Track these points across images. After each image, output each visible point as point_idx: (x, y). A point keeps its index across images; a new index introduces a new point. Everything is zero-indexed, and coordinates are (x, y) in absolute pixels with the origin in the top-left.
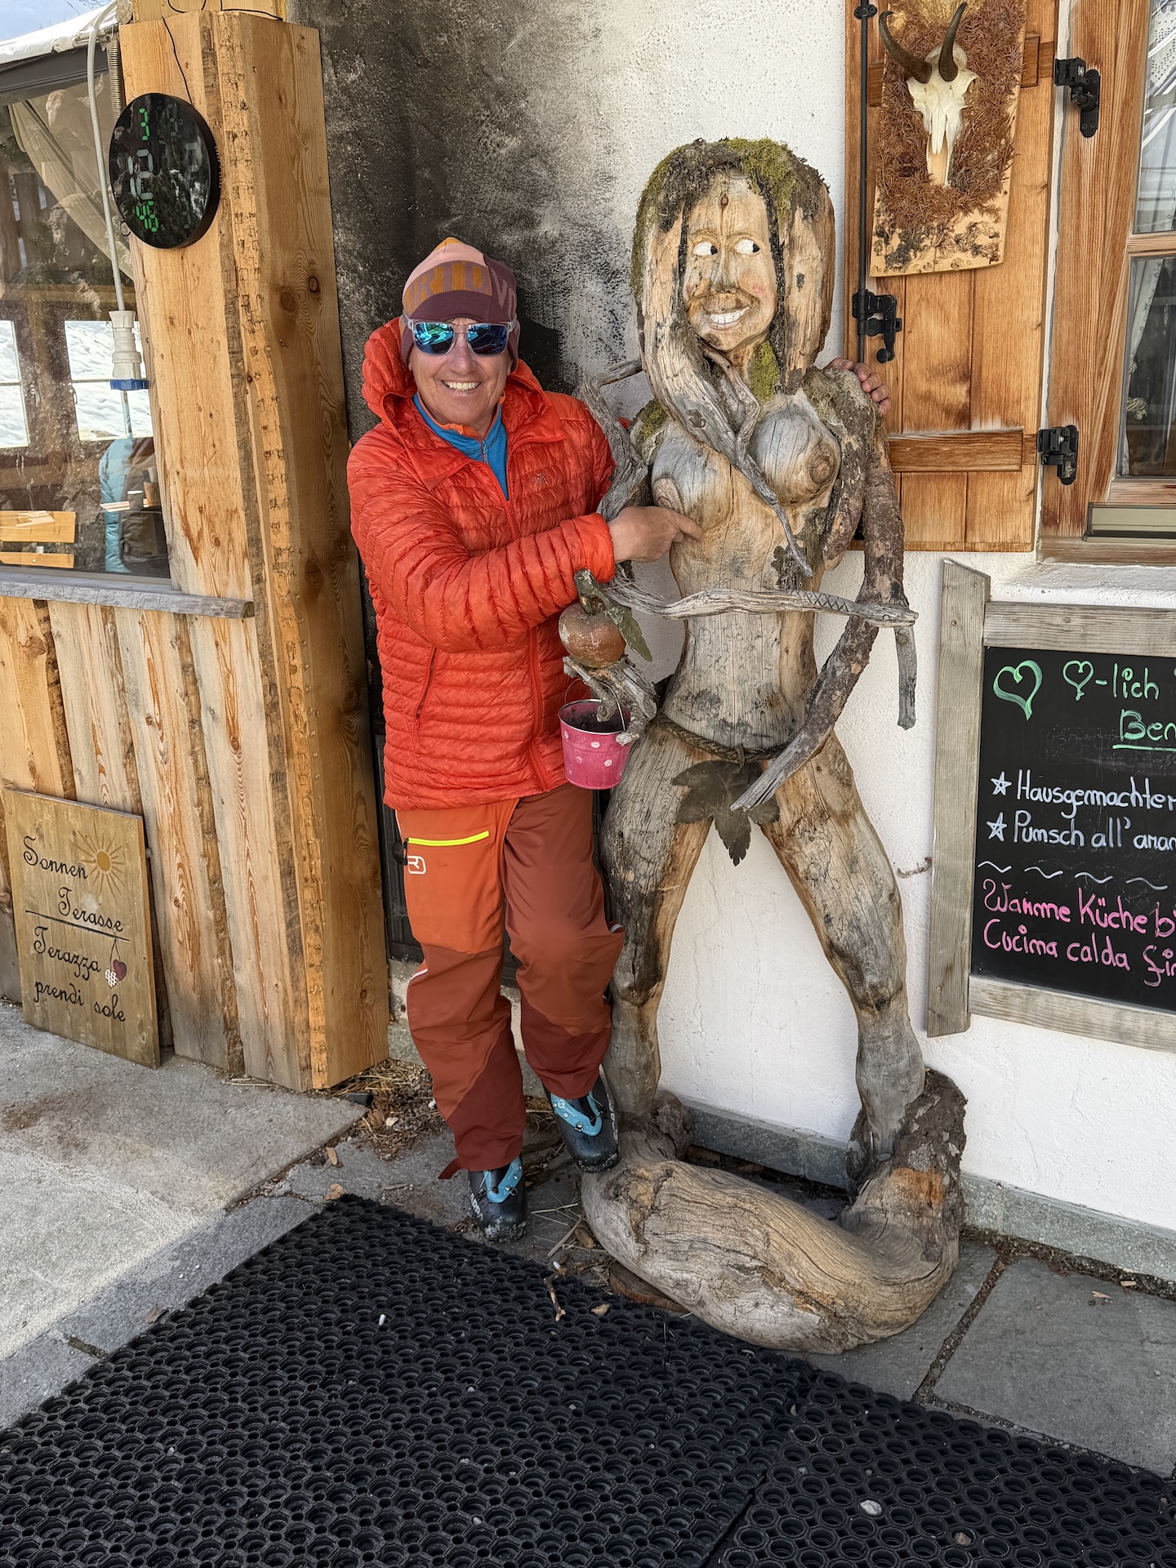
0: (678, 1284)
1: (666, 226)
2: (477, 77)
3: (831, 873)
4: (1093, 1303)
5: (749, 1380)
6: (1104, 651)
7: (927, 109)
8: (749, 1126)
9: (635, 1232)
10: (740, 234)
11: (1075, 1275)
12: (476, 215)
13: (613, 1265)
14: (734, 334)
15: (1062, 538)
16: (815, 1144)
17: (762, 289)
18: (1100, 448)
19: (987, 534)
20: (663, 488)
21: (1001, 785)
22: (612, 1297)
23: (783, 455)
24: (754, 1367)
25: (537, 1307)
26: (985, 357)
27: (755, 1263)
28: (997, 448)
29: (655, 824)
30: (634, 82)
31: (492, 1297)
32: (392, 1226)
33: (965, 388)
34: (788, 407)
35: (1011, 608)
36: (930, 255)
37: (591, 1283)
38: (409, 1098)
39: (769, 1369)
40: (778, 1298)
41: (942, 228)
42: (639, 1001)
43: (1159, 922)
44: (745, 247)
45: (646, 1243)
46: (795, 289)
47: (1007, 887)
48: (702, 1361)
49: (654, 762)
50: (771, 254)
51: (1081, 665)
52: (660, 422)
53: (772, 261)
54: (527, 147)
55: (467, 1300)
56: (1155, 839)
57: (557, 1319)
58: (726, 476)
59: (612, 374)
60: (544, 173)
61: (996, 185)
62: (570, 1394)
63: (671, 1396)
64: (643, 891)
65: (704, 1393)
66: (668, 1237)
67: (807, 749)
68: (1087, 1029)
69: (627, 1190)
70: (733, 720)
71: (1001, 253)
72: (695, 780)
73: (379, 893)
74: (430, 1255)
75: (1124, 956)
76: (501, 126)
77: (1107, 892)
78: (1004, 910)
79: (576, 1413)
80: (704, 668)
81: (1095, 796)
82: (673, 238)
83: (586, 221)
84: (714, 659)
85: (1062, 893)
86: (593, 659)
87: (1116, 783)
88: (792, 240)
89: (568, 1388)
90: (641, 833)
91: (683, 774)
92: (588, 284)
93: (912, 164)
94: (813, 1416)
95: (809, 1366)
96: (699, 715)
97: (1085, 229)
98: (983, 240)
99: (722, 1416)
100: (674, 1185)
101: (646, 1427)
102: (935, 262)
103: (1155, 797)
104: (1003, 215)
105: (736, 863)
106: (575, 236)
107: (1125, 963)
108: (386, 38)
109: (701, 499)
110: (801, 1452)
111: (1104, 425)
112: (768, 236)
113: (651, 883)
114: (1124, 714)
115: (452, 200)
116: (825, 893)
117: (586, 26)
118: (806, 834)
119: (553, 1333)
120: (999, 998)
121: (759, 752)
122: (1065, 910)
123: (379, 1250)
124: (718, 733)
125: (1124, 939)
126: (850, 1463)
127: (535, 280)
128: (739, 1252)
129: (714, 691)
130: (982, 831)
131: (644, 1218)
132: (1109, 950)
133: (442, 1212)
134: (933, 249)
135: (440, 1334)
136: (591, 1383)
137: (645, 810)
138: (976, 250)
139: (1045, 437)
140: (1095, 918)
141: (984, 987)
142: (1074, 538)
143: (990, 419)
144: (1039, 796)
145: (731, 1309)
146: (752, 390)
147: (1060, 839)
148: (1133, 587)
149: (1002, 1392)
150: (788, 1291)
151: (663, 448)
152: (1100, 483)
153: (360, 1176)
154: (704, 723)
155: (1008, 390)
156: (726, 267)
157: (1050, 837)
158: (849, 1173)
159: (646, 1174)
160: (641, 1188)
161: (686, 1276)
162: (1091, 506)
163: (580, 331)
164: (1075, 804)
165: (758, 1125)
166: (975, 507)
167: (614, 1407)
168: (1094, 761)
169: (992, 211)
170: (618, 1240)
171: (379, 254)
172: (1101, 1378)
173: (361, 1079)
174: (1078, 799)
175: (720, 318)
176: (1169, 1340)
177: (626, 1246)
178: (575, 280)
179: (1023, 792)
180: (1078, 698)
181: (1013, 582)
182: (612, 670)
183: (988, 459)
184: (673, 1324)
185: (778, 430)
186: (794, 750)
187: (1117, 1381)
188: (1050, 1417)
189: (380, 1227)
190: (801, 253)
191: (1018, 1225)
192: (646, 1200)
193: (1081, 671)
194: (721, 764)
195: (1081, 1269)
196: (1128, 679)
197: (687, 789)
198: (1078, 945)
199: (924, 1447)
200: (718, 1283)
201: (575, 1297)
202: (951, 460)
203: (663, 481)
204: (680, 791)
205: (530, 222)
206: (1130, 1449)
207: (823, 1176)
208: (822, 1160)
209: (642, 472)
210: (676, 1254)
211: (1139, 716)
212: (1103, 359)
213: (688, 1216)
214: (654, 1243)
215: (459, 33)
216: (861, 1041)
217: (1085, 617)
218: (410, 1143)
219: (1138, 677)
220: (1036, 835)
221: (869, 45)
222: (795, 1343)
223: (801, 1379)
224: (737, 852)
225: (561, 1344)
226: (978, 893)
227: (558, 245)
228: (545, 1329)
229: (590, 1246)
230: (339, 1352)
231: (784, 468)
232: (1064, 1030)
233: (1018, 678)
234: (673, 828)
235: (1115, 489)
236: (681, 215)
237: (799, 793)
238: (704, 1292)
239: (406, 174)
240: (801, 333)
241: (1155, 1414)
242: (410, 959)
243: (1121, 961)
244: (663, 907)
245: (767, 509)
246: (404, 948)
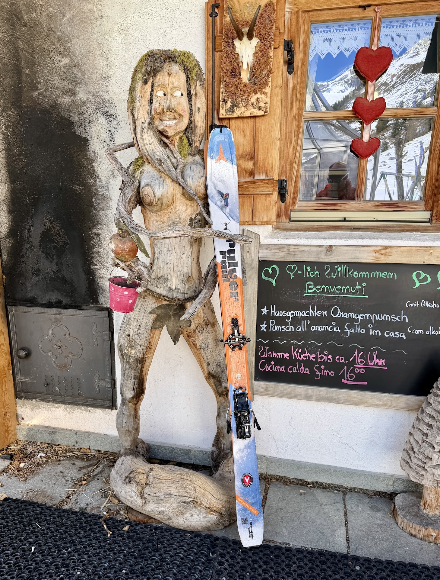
0: (159, 513)
1: (146, 82)
2: (49, 33)
3: (210, 346)
4: (301, 494)
5: (192, 546)
6: (301, 261)
7: (241, 52)
8: (172, 447)
9: (140, 495)
10: (176, 88)
11: (292, 485)
12: (50, 89)
13: (129, 509)
14: (173, 129)
15: (281, 222)
16: (197, 451)
17: (184, 111)
18: (294, 190)
19: (260, 217)
20: (146, 191)
21: (265, 311)
22: (129, 522)
23: (195, 179)
24: (192, 540)
25: (99, 532)
26: (259, 151)
27: (190, 499)
28: (264, 185)
29: (142, 330)
30: (118, 39)
31: (79, 531)
32: (29, 509)
33: (252, 162)
34: (194, 161)
35: (268, 247)
36: (242, 109)
37: (119, 518)
38: (28, 455)
39: (198, 539)
40: (200, 512)
41: (246, 100)
42: (136, 402)
43: (319, 356)
44: (178, 94)
45: (145, 499)
46: (197, 113)
47: (267, 348)
48: (172, 541)
49: (141, 306)
50: (187, 98)
51: (293, 266)
52: (142, 165)
53: (188, 101)
54: (72, 63)
55: (69, 534)
56: (318, 327)
57: (109, 536)
58: (172, 187)
59: (118, 147)
60: (80, 74)
61: (266, 83)
62: (122, 566)
63: (163, 558)
64: (138, 358)
65: (176, 554)
66: (155, 495)
67: (207, 296)
68: (295, 396)
69: (135, 478)
70: (173, 287)
71: (268, 109)
72: (159, 312)
73: (11, 372)
74: (48, 518)
75: (308, 369)
76: (60, 53)
77: (302, 347)
78: (266, 356)
79: (126, 574)
80: (162, 267)
81: (298, 313)
82: (148, 87)
83: (98, 94)
84: (166, 263)
85: (286, 349)
86: (125, 257)
87: (305, 308)
88: (196, 93)
89: (121, 564)
90: (137, 334)
91: (154, 310)
92: (99, 119)
93: (235, 73)
94: (222, 555)
95: (212, 535)
96: (159, 286)
97: (289, 108)
98: (262, 105)
99: (185, 563)
100: (154, 474)
101: (156, 574)
102: (244, 112)
103: (318, 312)
104: (269, 95)
105: (175, 344)
106: (93, 100)
107: (308, 372)
108: (7, 13)
109: (163, 196)
110: (221, 571)
111: (295, 181)
112: (186, 90)
113: (141, 354)
114: (308, 283)
115: (39, 83)
116: (207, 354)
117: (97, 14)
118: (200, 331)
119: (109, 542)
120: (265, 388)
121: (184, 300)
122: (287, 355)
123: (25, 519)
124: (168, 293)
125: (308, 363)
126: (240, 572)
127: (76, 117)
128: (184, 496)
129: (166, 276)
130: (258, 328)
131: (143, 489)
132: (303, 368)
133: (51, 499)
134: (243, 107)
135: (59, 551)
136: (128, 559)
137: (139, 325)
138: (260, 108)
139: (280, 183)
140: (298, 357)
141: (260, 385)
142: (286, 222)
143: (261, 174)
144: (278, 314)
145: (182, 519)
146: (180, 153)
147: (285, 329)
148: (309, 238)
149: (283, 532)
150: (204, 508)
151: (144, 175)
152: (294, 203)
153: (12, 489)
154: (162, 289)
155: (268, 164)
156: (170, 101)
157: (282, 329)
158: (212, 460)
159: (142, 471)
160: (141, 477)
161: (163, 509)
162: (291, 211)
163: (96, 138)
164: (291, 316)
165: (175, 446)
166: (256, 208)
167: (141, 568)
168: (297, 300)
169: (264, 93)
170: (132, 499)
171: (6, 104)
172: (313, 521)
173: (6, 449)
174: (292, 314)
175: (167, 123)
176: (329, 503)
177: (136, 501)
178: (94, 118)
179: (273, 313)
180: (291, 278)
181: (267, 237)
182: (133, 262)
183: (261, 189)
184: (156, 528)
185: (192, 169)
186: (202, 296)
187: (318, 521)
188: (301, 539)
189: (24, 509)
190: (199, 99)
191: (272, 470)
192: (143, 482)
193: (292, 268)
194: (169, 305)
195: (293, 483)
196: (309, 270)
197: (155, 316)
198: (292, 367)
199: (265, 559)
200: (176, 510)
201: (114, 525)
202: (248, 190)
203: (147, 188)
204: (153, 316)
205: (73, 93)
206: (331, 546)
207: (200, 462)
208: (200, 456)
209: (136, 184)
210: (158, 501)
211: (312, 284)
212: (295, 157)
213: (162, 485)
214: (149, 498)
215: (41, 13)
216: (219, 409)
217: (295, 248)
218: (32, 473)
219: (312, 270)
220: (278, 328)
221: (215, 28)
222: (207, 528)
223: (211, 542)
224: (175, 340)
225: (113, 545)
226: (257, 351)
227: (86, 103)
228: (105, 540)
229: (117, 503)
230: (15, 568)
231: (195, 184)
232: (287, 398)
233: (271, 272)
234: (150, 331)
235: (298, 204)
236: (151, 78)
237: (198, 315)
238: (171, 514)
239: (18, 71)
240: (199, 132)
241: (334, 531)
242: (25, 398)
243: (307, 371)
244: (146, 364)
245: (187, 202)
246: (23, 394)
